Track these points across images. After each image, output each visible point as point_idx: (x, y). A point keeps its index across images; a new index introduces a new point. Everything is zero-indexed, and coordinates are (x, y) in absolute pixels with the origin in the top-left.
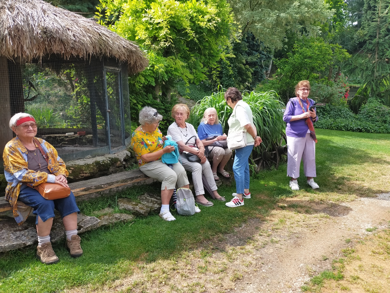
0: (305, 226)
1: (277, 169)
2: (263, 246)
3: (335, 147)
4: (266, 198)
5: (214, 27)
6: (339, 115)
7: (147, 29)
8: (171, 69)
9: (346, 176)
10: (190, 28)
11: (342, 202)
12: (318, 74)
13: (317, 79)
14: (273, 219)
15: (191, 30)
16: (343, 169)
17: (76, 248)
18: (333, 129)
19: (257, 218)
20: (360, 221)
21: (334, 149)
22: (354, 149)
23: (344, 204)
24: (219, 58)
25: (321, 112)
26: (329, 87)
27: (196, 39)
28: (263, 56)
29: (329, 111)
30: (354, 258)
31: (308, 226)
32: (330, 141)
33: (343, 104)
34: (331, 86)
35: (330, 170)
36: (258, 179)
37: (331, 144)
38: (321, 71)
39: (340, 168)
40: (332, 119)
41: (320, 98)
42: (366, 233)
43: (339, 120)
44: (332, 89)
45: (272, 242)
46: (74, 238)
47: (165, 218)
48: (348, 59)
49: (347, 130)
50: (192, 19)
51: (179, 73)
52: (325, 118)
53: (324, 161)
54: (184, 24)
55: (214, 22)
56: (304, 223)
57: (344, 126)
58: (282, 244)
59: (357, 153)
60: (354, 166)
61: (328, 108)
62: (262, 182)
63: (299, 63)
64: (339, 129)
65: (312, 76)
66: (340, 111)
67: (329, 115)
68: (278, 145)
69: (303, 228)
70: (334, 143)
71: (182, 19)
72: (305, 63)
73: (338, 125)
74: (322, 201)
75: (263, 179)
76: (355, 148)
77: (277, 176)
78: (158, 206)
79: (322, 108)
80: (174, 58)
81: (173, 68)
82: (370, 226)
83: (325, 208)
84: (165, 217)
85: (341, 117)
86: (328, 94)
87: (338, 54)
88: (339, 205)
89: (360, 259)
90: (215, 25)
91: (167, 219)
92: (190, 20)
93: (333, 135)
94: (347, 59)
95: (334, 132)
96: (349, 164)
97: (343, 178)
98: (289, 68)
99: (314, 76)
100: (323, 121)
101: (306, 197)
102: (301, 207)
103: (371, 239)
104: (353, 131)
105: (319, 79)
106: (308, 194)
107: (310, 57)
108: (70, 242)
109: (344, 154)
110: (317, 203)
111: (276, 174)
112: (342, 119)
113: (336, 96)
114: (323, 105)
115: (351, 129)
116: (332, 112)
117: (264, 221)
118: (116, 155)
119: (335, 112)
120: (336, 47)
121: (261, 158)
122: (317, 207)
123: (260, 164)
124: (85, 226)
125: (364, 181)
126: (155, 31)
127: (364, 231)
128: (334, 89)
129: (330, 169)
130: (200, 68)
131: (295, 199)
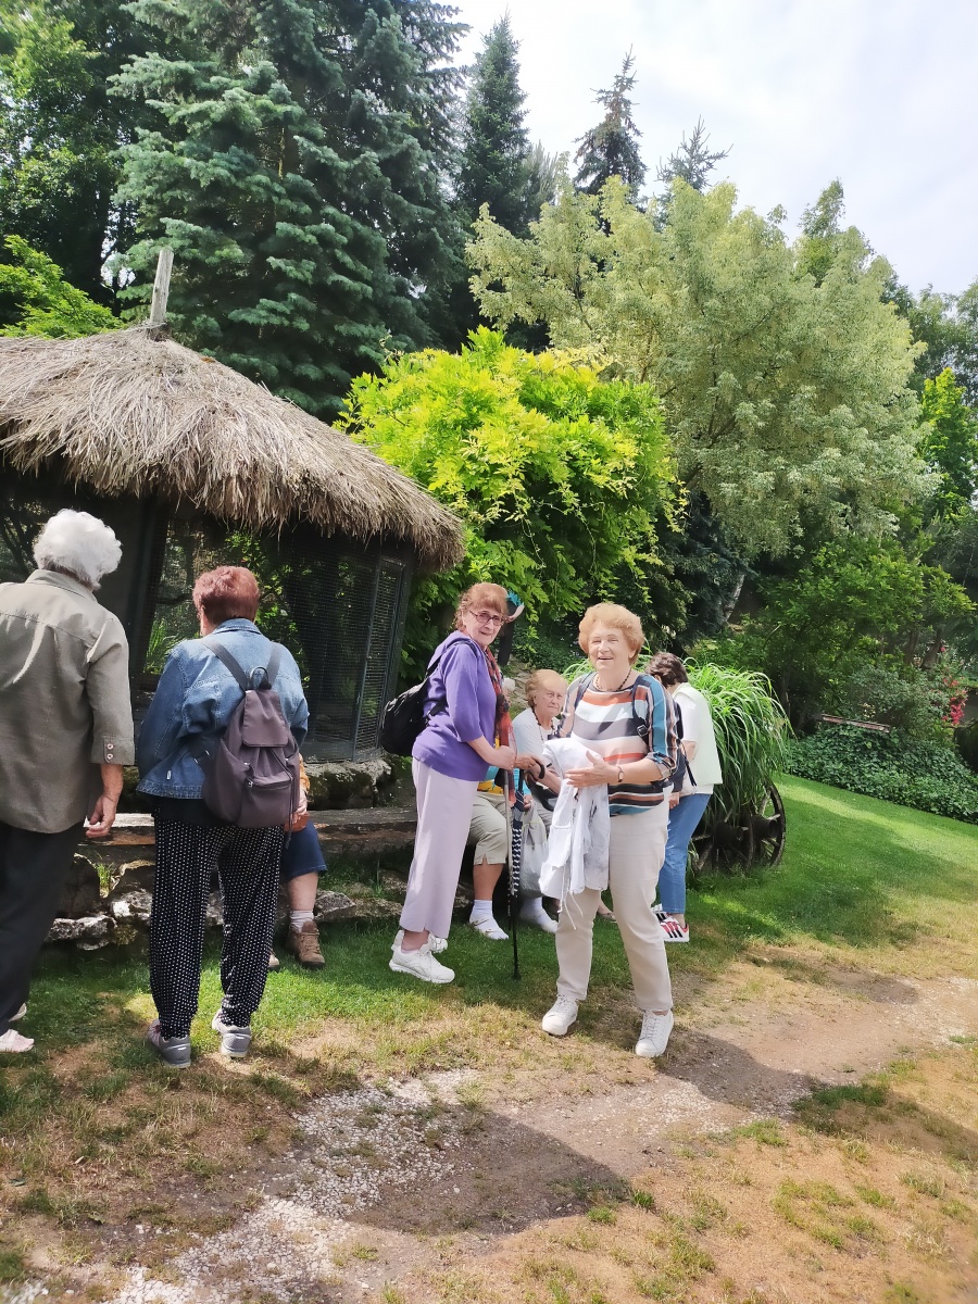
0: (808, 1005)
1: (747, 875)
2: (712, 1024)
3: (904, 850)
4: (717, 935)
5: (628, 490)
6: (927, 766)
7: (463, 470)
8: (500, 574)
9: (921, 923)
10: (569, 486)
11: (903, 975)
12: (878, 638)
13: (873, 652)
14: (733, 980)
15: (570, 489)
16: (915, 906)
17: (312, 950)
18: (905, 804)
19: (696, 972)
20: (939, 1020)
21: (901, 854)
22: (955, 864)
23: (907, 982)
24: (620, 559)
25: (874, 748)
26: (903, 682)
27: (580, 513)
28: (724, 560)
29: (899, 751)
30: (912, 1079)
31: (815, 1007)
32: (892, 831)
33: (940, 736)
34: (912, 680)
35: (882, 902)
36: (697, 889)
37: (895, 841)
38: (888, 634)
39: (909, 901)
40: (906, 776)
41: (877, 710)
42: (950, 1043)
43: (924, 781)
44: (914, 690)
45: (732, 1021)
46: (307, 928)
47: (484, 931)
48: (965, 613)
49: (945, 813)
50: (572, 462)
51: (517, 585)
52: (885, 768)
53: (869, 878)
54: (555, 473)
55: (629, 478)
56: (807, 999)
57: (937, 801)
58: (754, 1027)
59: (962, 876)
60: (946, 904)
61: (896, 741)
62: (709, 900)
63: (831, 604)
64: (922, 805)
65: (861, 643)
66: (931, 754)
67: (897, 763)
68: (754, 813)
69: (802, 1009)
70: (900, 838)
71: (551, 460)
72: (848, 608)
73: (921, 795)
74: (853, 967)
75: (711, 891)
76: (957, 862)
77: (747, 893)
78: (467, 902)
79: (879, 738)
80: (512, 546)
81: (506, 571)
82: (960, 1033)
83: (860, 982)
84: (483, 928)
85: (931, 773)
86: (899, 700)
87: (939, 595)
88: (896, 982)
89: (925, 1082)
90: (630, 486)
91: (489, 935)
92: (569, 465)
93: (900, 818)
94: (962, 614)
95: (905, 811)
96: (936, 896)
97: (914, 927)
98: (800, 610)
99: (865, 643)
100: (880, 776)
101: (816, 952)
102: (803, 968)
103: (956, 1055)
104: (961, 818)
105: (879, 654)
106: (823, 946)
107: (862, 594)
108: (299, 935)
109: (924, 869)
110: (843, 969)
111: (744, 887)
112: (934, 780)
113: (923, 711)
114: (882, 729)
115: (954, 812)
116: (906, 755)
117: (713, 980)
118: (363, 766)
119: (917, 755)
120: (935, 573)
121: (711, 838)
122: (839, 976)
123: (707, 853)
124: (325, 908)
125: (966, 941)
126: (482, 480)
127: (944, 1039)
128: (919, 690)
129: (884, 900)
130: (566, 578)
131: (788, 950)
